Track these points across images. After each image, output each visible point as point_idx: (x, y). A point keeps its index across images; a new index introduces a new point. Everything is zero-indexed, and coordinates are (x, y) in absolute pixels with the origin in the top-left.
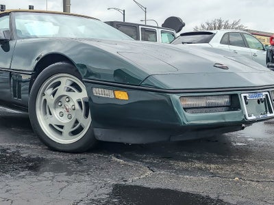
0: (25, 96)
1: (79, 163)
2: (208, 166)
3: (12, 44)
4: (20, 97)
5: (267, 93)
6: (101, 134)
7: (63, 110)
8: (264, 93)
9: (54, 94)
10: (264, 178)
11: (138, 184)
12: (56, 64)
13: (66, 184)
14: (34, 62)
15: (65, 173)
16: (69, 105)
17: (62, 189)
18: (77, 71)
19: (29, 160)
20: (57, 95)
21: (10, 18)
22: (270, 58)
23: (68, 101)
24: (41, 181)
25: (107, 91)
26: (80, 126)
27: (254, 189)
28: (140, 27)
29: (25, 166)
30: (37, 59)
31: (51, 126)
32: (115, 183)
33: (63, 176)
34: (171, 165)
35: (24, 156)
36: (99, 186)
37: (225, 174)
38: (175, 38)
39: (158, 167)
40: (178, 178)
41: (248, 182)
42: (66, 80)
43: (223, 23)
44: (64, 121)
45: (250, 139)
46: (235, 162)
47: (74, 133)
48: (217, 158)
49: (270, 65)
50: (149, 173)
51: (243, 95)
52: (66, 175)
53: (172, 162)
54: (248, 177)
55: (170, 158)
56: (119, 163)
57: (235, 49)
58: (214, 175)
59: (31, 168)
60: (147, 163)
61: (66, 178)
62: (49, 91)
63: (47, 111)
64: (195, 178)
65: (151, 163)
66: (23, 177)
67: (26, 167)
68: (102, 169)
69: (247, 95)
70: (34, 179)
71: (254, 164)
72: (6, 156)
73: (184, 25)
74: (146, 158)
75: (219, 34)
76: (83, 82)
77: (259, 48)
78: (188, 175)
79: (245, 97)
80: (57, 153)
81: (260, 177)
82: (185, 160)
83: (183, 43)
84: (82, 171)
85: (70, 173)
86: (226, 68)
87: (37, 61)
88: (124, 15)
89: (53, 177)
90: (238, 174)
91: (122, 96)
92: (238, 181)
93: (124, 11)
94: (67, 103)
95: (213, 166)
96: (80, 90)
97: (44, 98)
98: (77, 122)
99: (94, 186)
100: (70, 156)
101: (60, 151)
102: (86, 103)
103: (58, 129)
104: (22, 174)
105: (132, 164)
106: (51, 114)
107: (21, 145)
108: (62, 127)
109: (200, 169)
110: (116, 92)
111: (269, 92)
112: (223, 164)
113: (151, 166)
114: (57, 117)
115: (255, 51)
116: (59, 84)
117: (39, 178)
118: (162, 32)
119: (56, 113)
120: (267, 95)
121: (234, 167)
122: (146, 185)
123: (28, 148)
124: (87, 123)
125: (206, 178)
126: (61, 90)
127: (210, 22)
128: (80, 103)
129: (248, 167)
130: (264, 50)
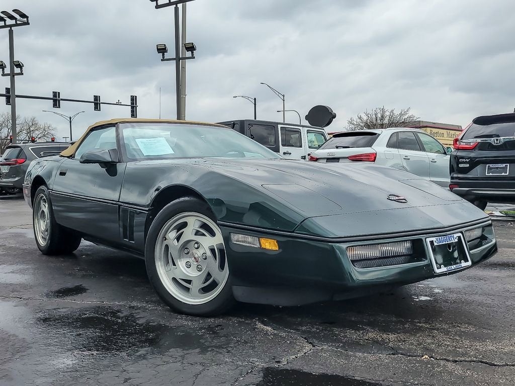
0: (139, 234)
1: (214, 333)
2: (385, 336)
3: (120, 167)
4: (131, 238)
5: (460, 234)
6: (242, 293)
7: (191, 260)
8: (455, 236)
9: (178, 238)
10: (463, 355)
11: (297, 366)
12: (182, 199)
13: (201, 368)
14: (153, 194)
15: (198, 350)
16: (199, 253)
17: (196, 376)
18: (209, 209)
19: (148, 328)
20: (183, 240)
21: (117, 131)
22: (455, 166)
23: (197, 248)
24: (168, 363)
25: (250, 239)
26: (214, 281)
27: (451, 373)
28: (280, 126)
29: (143, 338)
30: (157, 190)
31: (174, 279)
32: (266, 366)
33: (194, 355)
34: (336, 335)
35: (140, 322)
36: (245, 371)
37: (410, 350)
38: (326, 140)
39: (319, 339)
40: (347, 357)
41: (442, 363)
42: (194, 221)
43: (387, 113)
44: (192, 273)
45: (436, 291)
46: (420, 329)
47: (206, 290)
48: (396, 323)
49: (455, 176)
50: (308, 347)
51: (428, 240)
52: (200, 353)
53: (336, 331)
54: (442, 354)
55: (332, 323)
56: (266, 334)
57: (407, 154)
58: (395, 351)
59: (152, 342)
60: (304, 332)
61: (200, 358)
62: (172, 235)
63: (170, 261)
64: (370, 357)
65: (309, 332)
66: (144, 357)
67: (145, 341)
68: (246, 342)
69: (434, 239)
70: (158, 361)
71: (447, 333)
72: (117, 323)
73: (334, 116)
74: (301, 324)
75: (385, 134)
76: (218, 225)
77: (438, 152)
78: (360, 351)
79: (432, 242)
80: (184, 317)
81: (457, 354)
82: (354, 326)
83: (337, 147)
84: (220, 347)
85: (204, 350)
86: (404, 201)
87: (157, 192)
88: (255, 104)
89: (183, 357)
90: (427, 350)
91: (270, 245)
92: (428, 363)
93: (255, 99)
94: (195, 251)
95: (392, 336)
96: (212, 234)
97: (165, 243)
98: (209, 275)
99: (238, 371)
100: (201, 322)
101: (187, 314)
102: (221, 251)
103: (184, 284)
104: (142, 351)
105: (284, 334)
106: (174, 265)
107: (134, 304)
108: (189, 282)
109: (375, 342)
110: (263, 241)
111: (461, 232)
112: (405, 332)
113: (310, 337)
114: (183, 269)
115: (433, 155)
116: (185, 225)
117: (165, 359)
118: (308, 132)
119: (181, 264)
120: (459, 237)
121: (420, 337)
122: (306, 369)
123: (144, 309)
124: (222, 277)
125: (384, 357)
126: (188, 234)
127: (370, 112)
128: (212, 250)
129: (441, 337)
130: (445, 153)
